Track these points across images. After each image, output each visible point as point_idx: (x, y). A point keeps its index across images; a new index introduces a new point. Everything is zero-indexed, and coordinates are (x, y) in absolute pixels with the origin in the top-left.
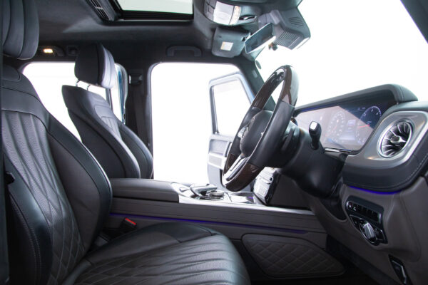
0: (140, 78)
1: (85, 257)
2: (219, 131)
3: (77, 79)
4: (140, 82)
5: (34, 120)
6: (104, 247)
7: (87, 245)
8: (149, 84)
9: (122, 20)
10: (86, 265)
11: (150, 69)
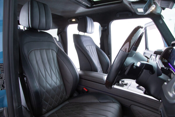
0: (106, 28)
1: (68, 99)
2: (149, 49)
3: (78, 31)
4: (106, 29)
5: (51, 51)
6: (76, 97)
7: (68, 95)
8: (109, 30)
9: (94, 5)
10: (67, 102)
11: (110, 24)
